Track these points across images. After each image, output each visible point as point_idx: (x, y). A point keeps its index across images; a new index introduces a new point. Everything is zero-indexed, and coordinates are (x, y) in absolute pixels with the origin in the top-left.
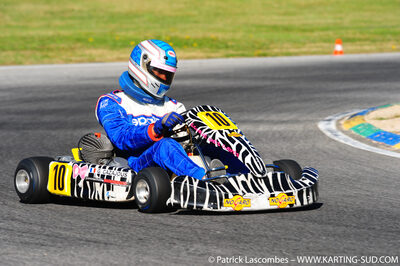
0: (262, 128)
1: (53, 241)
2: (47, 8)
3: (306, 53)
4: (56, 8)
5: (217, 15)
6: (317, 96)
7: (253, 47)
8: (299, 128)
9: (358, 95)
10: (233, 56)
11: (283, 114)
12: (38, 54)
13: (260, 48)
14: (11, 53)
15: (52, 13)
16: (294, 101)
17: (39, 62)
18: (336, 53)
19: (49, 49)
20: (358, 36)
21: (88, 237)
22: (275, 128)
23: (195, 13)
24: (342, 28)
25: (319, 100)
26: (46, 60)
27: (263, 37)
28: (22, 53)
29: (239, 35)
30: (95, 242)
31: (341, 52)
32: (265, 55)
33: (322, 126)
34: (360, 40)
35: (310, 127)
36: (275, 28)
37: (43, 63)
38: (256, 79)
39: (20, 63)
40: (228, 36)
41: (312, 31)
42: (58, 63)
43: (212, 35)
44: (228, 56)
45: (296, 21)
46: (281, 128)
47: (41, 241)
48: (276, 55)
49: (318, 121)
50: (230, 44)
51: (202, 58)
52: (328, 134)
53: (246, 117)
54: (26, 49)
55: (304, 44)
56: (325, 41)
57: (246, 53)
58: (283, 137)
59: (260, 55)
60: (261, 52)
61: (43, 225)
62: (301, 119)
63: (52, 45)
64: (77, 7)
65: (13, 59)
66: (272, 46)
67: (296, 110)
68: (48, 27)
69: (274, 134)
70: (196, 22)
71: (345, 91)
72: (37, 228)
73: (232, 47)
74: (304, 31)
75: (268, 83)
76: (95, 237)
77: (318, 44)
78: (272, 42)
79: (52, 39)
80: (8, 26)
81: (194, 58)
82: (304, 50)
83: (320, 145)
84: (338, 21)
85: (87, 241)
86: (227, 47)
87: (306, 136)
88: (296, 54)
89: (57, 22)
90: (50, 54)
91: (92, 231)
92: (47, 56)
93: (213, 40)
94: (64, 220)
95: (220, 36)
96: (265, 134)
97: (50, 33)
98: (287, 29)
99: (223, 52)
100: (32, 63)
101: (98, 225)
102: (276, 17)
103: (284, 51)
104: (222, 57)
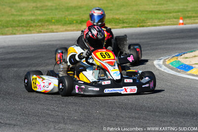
2: (34, 5)
3: (164, 25)
4: (39, 5)
7: (138, 22)
9: (181, 46)
10: (126, 27)
12: (25, 29)
14: (11, 28)
17: (24, 33)
18: (180, 24)
19: (31, 26)
20: (194, 15)
23: (111, 5)
24: (186, 11)
27: (143, 17)
28: (16, 28)
29: (131, 17)
31: (183, 24)
32: (143, 26)
33: (156, 62)
34: (194, 17)
36: (151, 12)
37: (26, 33)
39: (15, 34)
40: (125, 17)
41: (170, 13)
42: (34, 33)
43: (117, 17)
44: (123, 27)
45: (163, 8)
48: (149, 26)
49: (155, 60)
54: (19, 26)
55: (164, 20)
56: (175, 18)
57: (133, 25)
59: (140, 27)
60: (141, 25)
63: (33, 24)
64: (50, 4)
65: (11, 32)
66: (147, 21)
68: (33, 15)
71: (176, 44)
73: (126, 22)
74: (166, 13)
75: (138, 41)
77: (172, 20)
78: (148, 19)
79: (33, 21)
82: (164, 23)
84: (185, 8)
86: (123, 23)
88: (159, 25)
89: (39, 12)
90: (31, 29)
92: (29, 30)
93: (117, 19)
95: (121, 17)
97: (33, 18)
98: (157, 12)
99: (121, 25)
100: (20, 34)
102: (152, 6)
103: (153, 24)
104: (120, 28)
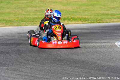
0: (98, 44)
1: (34, 78)
3: (112, 22)
4: (38, 9)
5: (86, 11)
6: (115, 35)
7: (97, 20)
8: (109, 44)
10: (90, 23)
11: (105, 40)
12: (32, 23)
13: (99, 21)
14: (24, 22)
15: (37, 11)
16: (108, 36)
19: (35, 21)
21: (45, 77)
22: (102, 44)
23: (79, 10)
25: (116, 36)
26: (35, 24)
27: (99, 17)
28: (28, 22)
29: (92, 17)
30: (47, 78)
32: (100, 23)
33: (116, 44)
35: (113, 44)
36: (103, 14)
37: (33, 25)
38: (97, 30)
39: (27, 25)
40: (89, 17)
41: (114, 15)
43: (84, 17)
44: (89, 23)
45: (110, 12)
46: (104, 44)
47: (31, 78)
48: (103, 23)
49: (115, 42)
50: (89, 19)
51: (81, 23)
52: (118, 46)
53: (93, 41)
55: (112, 19)
56: (118, 18)
57: (94, 22)
58: (105, 47)
60: (99, 22)
61: (31, 73)
62: (110, 42)
65: (25, 24)
66: (102, 20)
67: (109, 39)
69: (102, 46)
70: (79, 13)
72: (29, 74)
74: (112, 15)
75: (101, 31)
76: (46, 77)
77: (116, 19)
78: (102, 18)
79: (36, 18)
80: (24, 14)
81: (79, 24)
82: (112, 21)
83: (116, 49)
85: (44, 78)
86: (89, 20)
87: (111, 47)
88: (109, 22)
89: (38, 13)
90: (36, 23)
91: (46, 75)
92: (35, 23)
94: (38, 72)
95: (87, 17)
96: (99, 46)
97: (36, 16)
98: (107, 15)
99: (87, 22)
100: (30, 25)
101: (48, 73)
102: (104, 11)
103: (106, 21)
104: (87, 23)
